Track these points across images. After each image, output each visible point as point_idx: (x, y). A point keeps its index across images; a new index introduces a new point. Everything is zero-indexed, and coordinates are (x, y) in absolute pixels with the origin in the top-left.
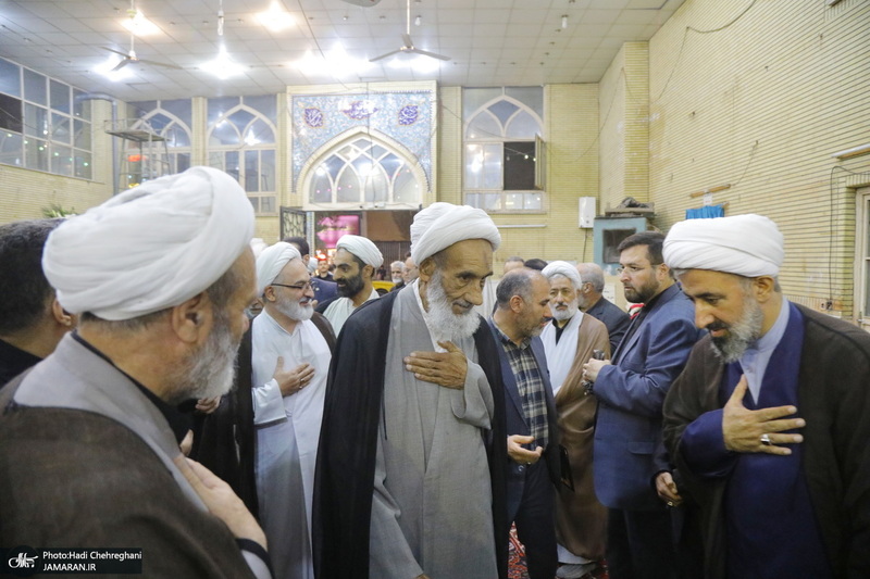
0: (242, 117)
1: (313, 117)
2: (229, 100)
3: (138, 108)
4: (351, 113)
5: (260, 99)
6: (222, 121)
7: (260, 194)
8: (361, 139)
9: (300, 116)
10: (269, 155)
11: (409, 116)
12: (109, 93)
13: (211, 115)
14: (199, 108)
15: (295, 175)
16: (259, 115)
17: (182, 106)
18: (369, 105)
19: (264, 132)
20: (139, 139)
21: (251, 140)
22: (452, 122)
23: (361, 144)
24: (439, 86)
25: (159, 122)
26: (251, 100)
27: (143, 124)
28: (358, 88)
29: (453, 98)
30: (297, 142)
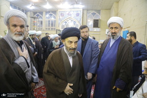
0: (51, 15)
1: (62, 15)
2: (49, 12)
3: (35, 13)
4: (68, 14)
5: (54, 12)
6: (48, 16)
7: (53, 27)
8: (70, 18)
9: (60, 15)
10: (55, 21)
11: (78, 15)
12: (30, 11)
13: (46, 14)
14: (44, 13)
15: (59, 24)
16: (54, 15)
17: (41, 13)
18: (72, 13)
19: (55, 17)
20: (34, 18)
21: (53, 19)
22: (85, 16)
23: (70, 19)
24: (83, 10)
25: (38, 15)
26: (52, 12)
27: (35, 16)
28: (70, 10)
29: (85, 12)
30: (60, 19)
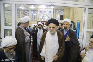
0: (34, 12)
1: (41, 12)
2: (33, 10)
3: (24, 11)
4: (45, 12)
5: (36, 10)
6: (32, 12)
7: (36, 20)
8: (45, 14)
9: (40, 12)
10: (36, 16)
11: (50, 12)
12: (22, 10)
13: (31, 12)
14: (30, 11)
15: (39, 18)
16: (36, 12)
17: (28, 11)
18: (47, 11)
19: (36, 14)
20: (24, 14)
21: (35, 14)
22: (55, 13)
24: (53, 9)
25: (26, 12)
26: (35, 10)
27: (25, 13)
28: (45, 9)
29: (55, 10)
30: (39, 15)
